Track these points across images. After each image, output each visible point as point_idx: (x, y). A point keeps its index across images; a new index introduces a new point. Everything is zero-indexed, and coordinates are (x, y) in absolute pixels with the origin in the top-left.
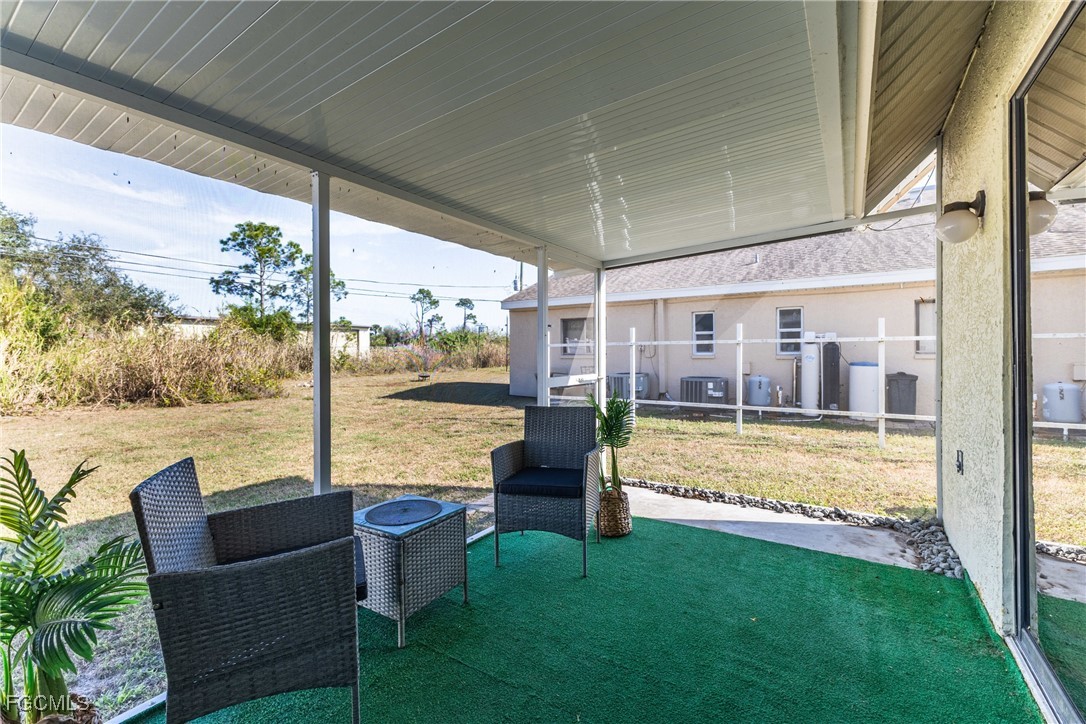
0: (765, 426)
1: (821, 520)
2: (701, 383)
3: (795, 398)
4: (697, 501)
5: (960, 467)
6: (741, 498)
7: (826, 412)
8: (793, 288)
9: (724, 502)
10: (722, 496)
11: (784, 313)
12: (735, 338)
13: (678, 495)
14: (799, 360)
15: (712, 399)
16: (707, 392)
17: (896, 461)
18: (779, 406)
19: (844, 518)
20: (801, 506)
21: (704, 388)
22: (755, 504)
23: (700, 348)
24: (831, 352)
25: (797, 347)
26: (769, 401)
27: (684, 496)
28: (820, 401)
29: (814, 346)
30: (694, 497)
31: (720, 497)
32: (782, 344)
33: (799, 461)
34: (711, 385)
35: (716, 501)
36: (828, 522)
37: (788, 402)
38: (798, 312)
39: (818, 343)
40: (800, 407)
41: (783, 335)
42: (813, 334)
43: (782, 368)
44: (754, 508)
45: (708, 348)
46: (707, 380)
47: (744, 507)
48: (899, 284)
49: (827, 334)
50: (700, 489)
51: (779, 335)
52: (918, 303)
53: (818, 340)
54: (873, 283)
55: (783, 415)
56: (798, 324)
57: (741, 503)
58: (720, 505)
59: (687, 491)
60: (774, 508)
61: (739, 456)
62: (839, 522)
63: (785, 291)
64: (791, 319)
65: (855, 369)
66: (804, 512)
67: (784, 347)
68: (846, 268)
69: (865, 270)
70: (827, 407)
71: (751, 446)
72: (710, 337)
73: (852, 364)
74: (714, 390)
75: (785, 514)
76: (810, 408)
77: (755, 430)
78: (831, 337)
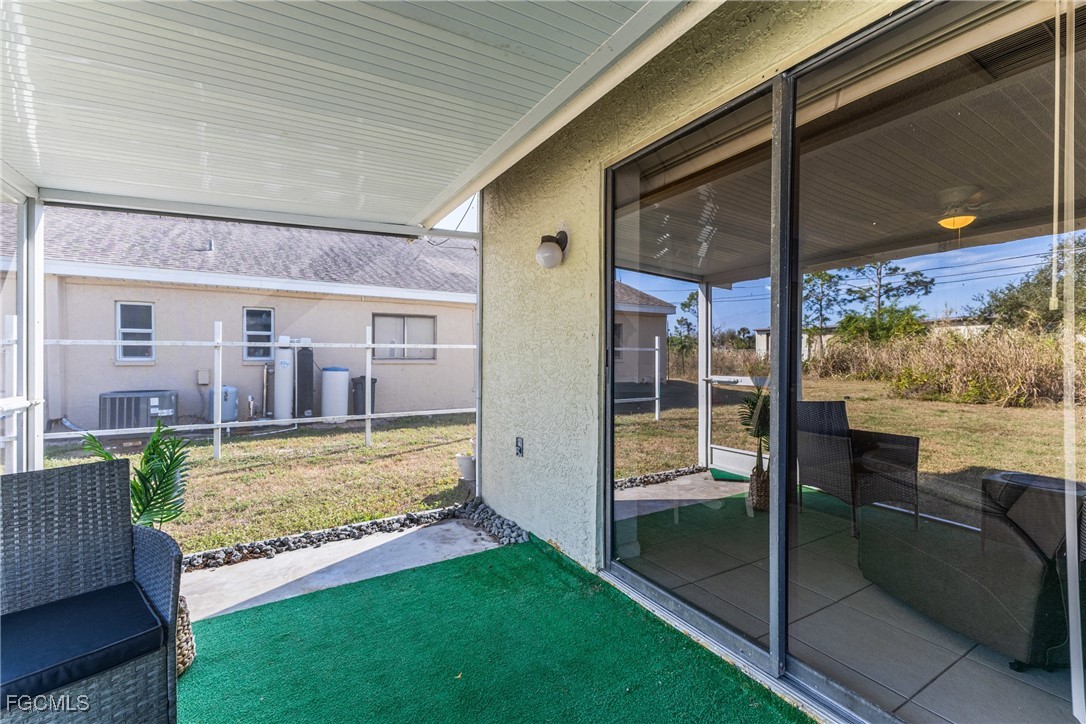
0: (243, 444)
1: (402, 531)
2: (138, 400)
3: (267, 407)
4: (251, 563)
5: (520, 451)
6: (307, 536)
7: (302, 420)
8: (264, 287)
9: (288, 549)
10: (283, 544)
11: (251, 314)
12: (213, 340)
13: (218, 565)
14: (271, 366)
15: (154, 420)
16: (148, 411)
17: (390, 456)
18: (250, 419)
19: (417, 521)
20: (376, 523)
21: (143, 406)
22: (329, 538)
23: (128, 351)
24: (305, 357)
25: (267, 352)
26: (236, 414)
27: (228, 563)
28: (294, 409)
29: (289, 351)
30: (244, 558)
31: (282, 546)
32: (249, 348)
33: (314, 476)
34: (155, 401)
35: (278, 552)
36: (407, 531)
37: (258, 414)
38: (268, 314)
39: (293, 349)
40: (272, 417)
41: (251, 338)
42: (288, 338)
43: (251, 374)
44: (329, 543)
45: (145, 352)
46: (147, 394)
47: (318, 546)
48: (361, 297)
49: (302, 339)
50: (247, 545)
51: (245, 338)
52: (375, 315)
53: (293, 345)
54: (340, 293)
55: (257, 428)
56: (267, 327)
57: (312, 543)
58: (286, 556)
59: (229, 554)
60: (351, 535)
61: (241, 487)
62: (415, 528)
63: (254, 289)
64: (259, 320)
65: (327, 374)
66: (382, 528)
67: (252, 352)
68: (316, 274)
69: (335, 280)
70: (301, 415)
71: (244, 470)
72: (148, 337)
73: (325, 369)
74: (161, 407)
75: (365, 538)
76: (284, 418)
77: (236, 451)
78: (306, 343)
